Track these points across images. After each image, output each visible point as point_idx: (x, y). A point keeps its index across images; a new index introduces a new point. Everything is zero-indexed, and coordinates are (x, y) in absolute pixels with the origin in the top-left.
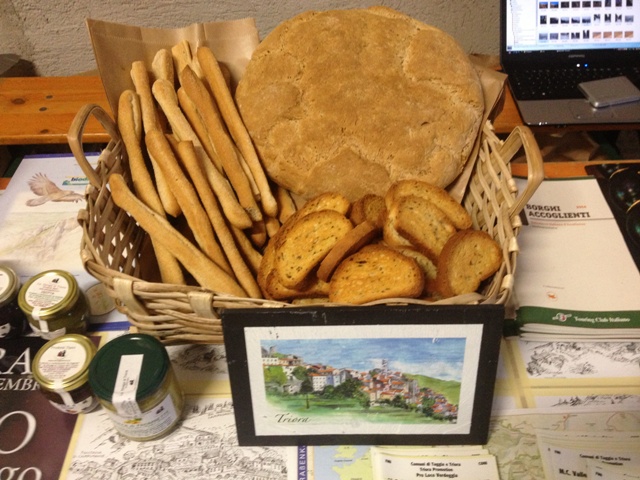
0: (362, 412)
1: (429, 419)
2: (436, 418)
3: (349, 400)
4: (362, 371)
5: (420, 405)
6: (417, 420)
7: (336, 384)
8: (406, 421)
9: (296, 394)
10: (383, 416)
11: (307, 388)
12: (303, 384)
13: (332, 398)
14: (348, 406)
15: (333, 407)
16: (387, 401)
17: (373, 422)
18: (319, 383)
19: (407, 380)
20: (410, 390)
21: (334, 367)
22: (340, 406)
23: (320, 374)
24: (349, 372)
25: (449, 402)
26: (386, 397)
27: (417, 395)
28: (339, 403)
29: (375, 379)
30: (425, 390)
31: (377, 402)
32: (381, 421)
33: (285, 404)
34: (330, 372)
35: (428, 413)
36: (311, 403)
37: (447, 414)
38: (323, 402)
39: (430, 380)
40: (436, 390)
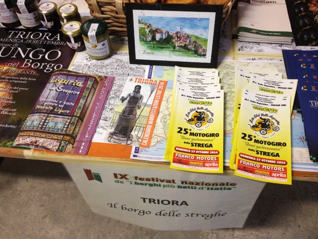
0: (173, 51)
1: (196, 55)
2: (199, 55)
3: (168, 45)
4: (173, 32)
5: (193, 49)
6: (192, 56)
7: (164, 38)
8: (188, 56)
9: (150, 41)
10: (180, 53)
11: (154, 39)
12: (152, 37)
13: (162, 44)
14: (168, 48)
15: (163, 48)
16: (181, 46)
17: (176, 56)
18: (158, 36)
19: (188, 37)
20: (190, 41)
21: (163, 30)
22: (165, 48)
23: (158, 33)
24: (168, 32)
25: (203, 48)
26: (181, 44)
27: (192, 44)
28: (165, 46)
29: (177, 36)
30: (195, 42)
31: (178, 47)
32: (179, 55)
33: (146, 45)
34: (162, 32)
35: (196, 52)
36: (155, 46)
37: (203, 53)
38: (159, 46)
39: (197, 37)
40: (199, 42)
